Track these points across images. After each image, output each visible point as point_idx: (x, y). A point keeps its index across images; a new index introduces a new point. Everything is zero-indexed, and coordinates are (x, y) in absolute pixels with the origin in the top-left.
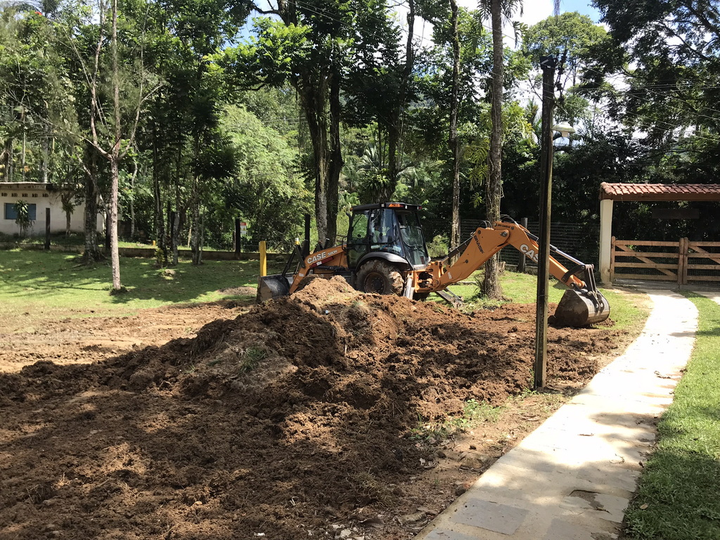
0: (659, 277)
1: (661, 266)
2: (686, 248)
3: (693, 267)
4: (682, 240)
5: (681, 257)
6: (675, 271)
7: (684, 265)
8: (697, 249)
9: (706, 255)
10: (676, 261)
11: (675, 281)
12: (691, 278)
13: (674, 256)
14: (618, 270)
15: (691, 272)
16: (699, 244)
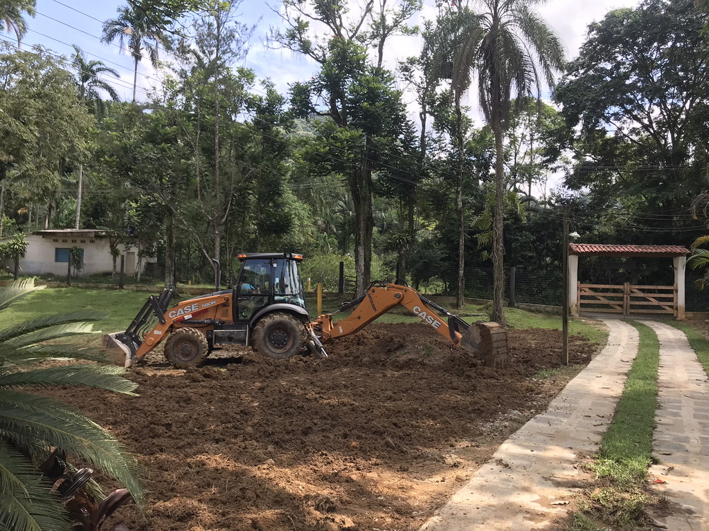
0: (611, 310)
1: (612, 302)
2: (628, 290)
3: (633, 303)
4: (625, 284)
5: (625, 296)
6: (621, 306)
7: (628, 302)
8: (636, 291)
9: (642, 295)
10: (621, 299)
11: (622, 313)
12: (632, 311)
13: (620, 295)
14: (582, 305)
15: (632, 307)
16: (637, 287)
